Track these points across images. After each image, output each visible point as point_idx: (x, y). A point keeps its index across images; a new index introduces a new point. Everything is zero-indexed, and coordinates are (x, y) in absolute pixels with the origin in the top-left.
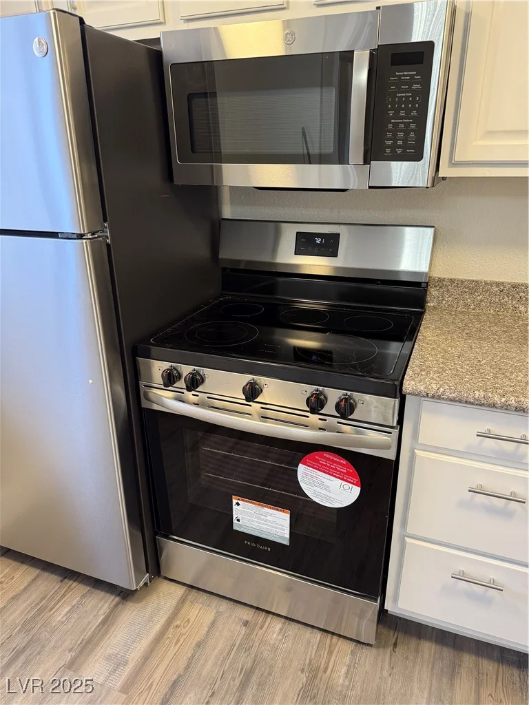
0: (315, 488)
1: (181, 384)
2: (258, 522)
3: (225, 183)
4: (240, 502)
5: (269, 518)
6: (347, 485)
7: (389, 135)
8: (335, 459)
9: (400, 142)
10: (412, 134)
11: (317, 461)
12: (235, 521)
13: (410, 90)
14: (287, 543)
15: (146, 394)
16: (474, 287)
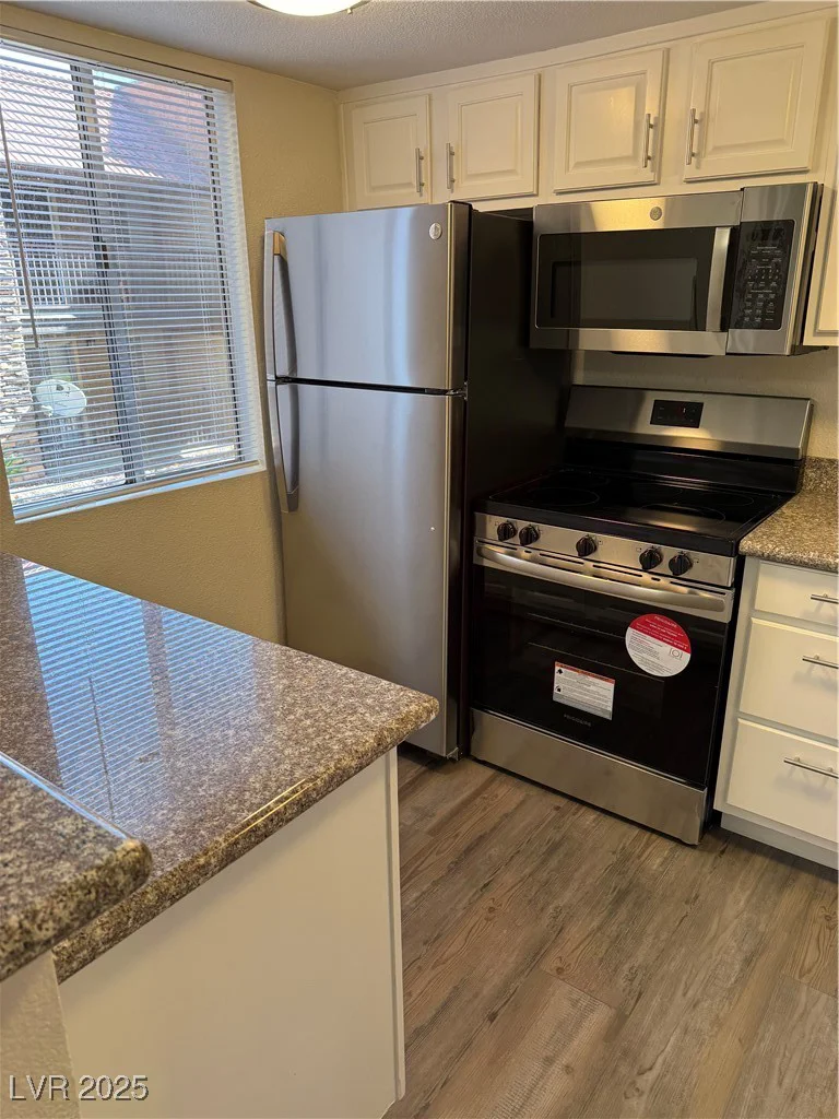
0: (645, 655)
1: (516, 539)
2: (580, 693)
3: (580, 348)
4: (563, 670)
6: (677, 652)
7: (749, 304)
8: (666, 622)
9: (759, 312)
10: (772, 305)
11: (647, 624)
12: (555, 691)
13: (770, 263)
14: (609, 717)
15: (479, 550)
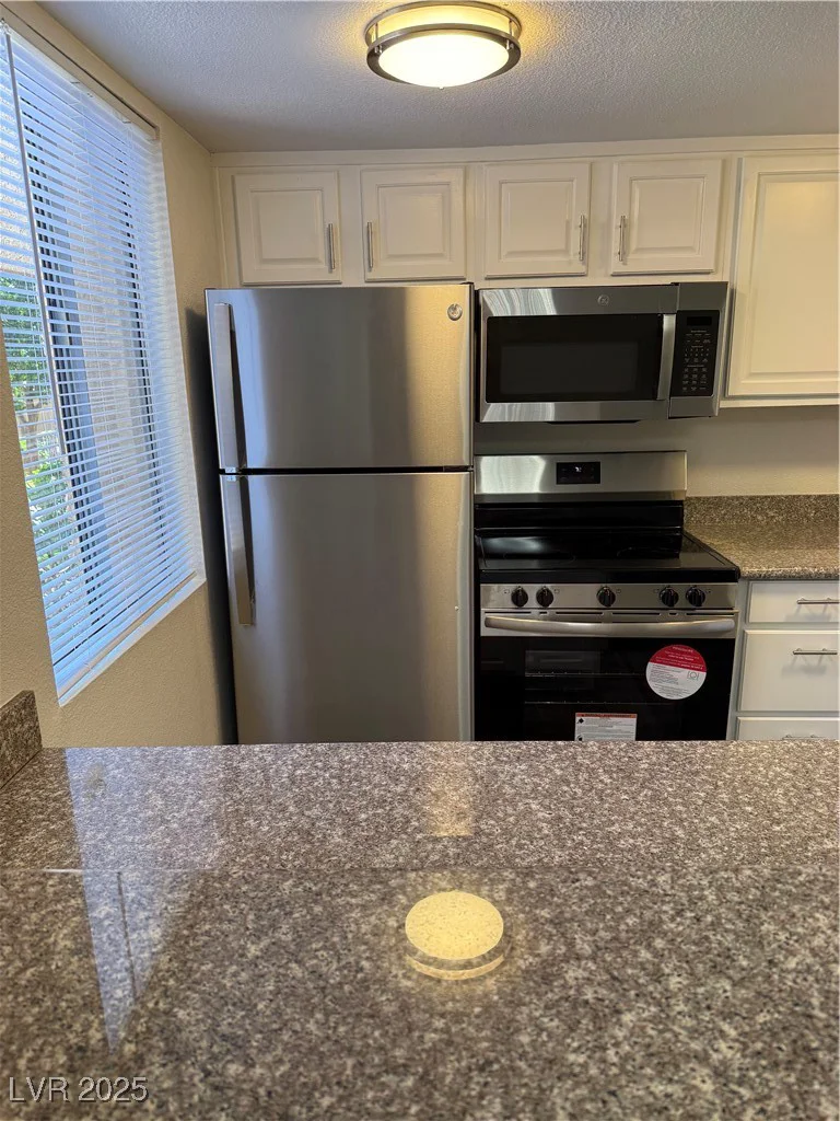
0: (665, 684)
1: (532, 602)
2: (602, 736)
4: (583, 718)
5: (615, 727)
6: (694, 673)
7: (686, 376)
8: (684, 650)
9: (694, 382)
10: (704, 376)
11: (667, 656)
13: (701, 343)
15: (488, 621)
16: (717, 502)
